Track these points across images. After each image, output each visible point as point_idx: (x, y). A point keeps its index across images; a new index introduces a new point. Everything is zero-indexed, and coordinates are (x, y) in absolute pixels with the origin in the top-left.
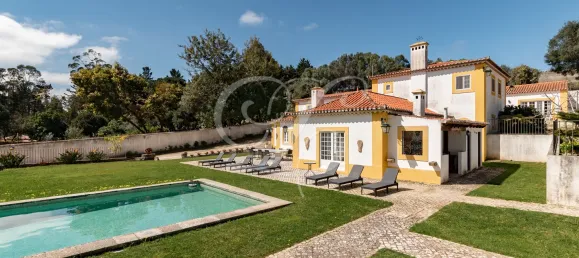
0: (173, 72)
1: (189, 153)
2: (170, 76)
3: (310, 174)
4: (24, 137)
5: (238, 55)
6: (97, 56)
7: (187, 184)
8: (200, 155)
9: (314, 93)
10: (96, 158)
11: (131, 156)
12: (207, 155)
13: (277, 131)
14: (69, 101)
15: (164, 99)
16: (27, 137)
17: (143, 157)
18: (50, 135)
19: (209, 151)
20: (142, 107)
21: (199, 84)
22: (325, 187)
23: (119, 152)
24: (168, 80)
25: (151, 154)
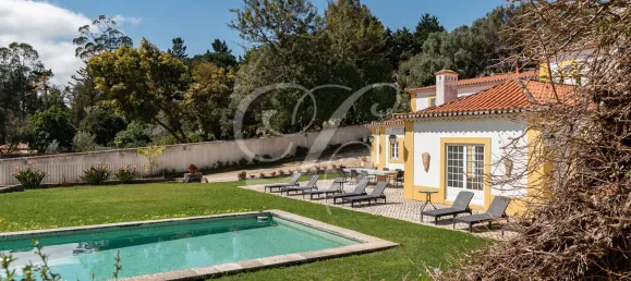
0: (217, 45)
1: (249, 173)
2: (212, 51)
3: (429, 207)
4: (21, 146)
5: (318, 19)
6: (111, 25)
7: (255, 216)
8: (263, 177)
9: (440, 79)
10: (127, 178)
11: (170, 175)
12: (274, 176)
13: (380, 141)
14: (74, 94)
15: (211, 91)
16: (26, 146)
17: (186, 177)
18: (54, 144)
19: (277, 171)
20: (181, 103)
21: (260, 68)
22: (450, 227)
23: (155, 170)
24: (210, 58)
25: (196, 174)
